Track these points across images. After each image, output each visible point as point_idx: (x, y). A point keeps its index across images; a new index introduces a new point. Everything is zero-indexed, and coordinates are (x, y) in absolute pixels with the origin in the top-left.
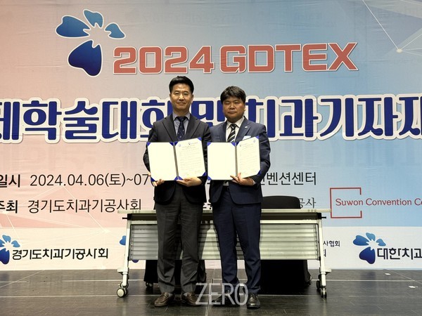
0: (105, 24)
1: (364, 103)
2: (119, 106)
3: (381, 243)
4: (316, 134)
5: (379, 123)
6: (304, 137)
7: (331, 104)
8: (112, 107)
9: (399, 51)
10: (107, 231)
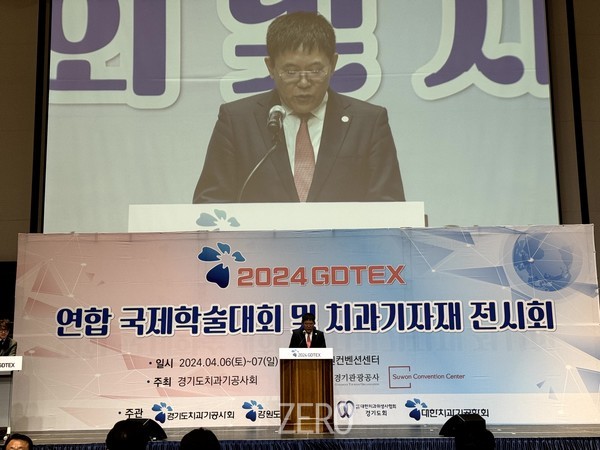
0: (232, 252)
1: (411, 307)
2: (241, 310)
3: (424, 405)
4: (379, 329)
5: (421, 321)
6: (370, 331)
7: (388, 307)
8: (236, 310)
9: (433, 271)
10: (233, 399)
